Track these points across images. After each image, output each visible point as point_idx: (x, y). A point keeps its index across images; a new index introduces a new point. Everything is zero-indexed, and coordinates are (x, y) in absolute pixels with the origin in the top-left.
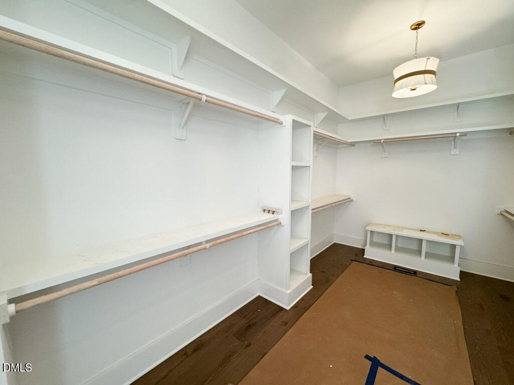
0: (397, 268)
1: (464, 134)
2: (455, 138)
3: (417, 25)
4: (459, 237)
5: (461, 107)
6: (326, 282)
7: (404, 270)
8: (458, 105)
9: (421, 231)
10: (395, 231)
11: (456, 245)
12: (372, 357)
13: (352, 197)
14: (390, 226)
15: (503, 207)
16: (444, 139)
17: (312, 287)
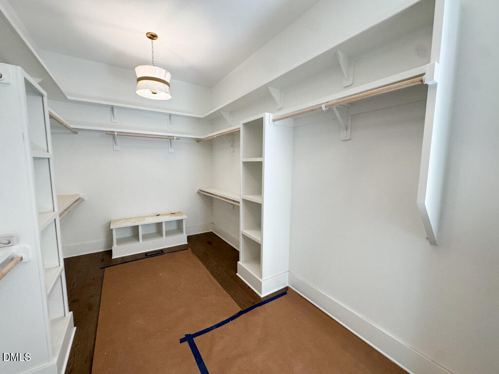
0: (148, 254)
1: (178, 138)
2: (170, 141)
3: (152, 35)
4: (180, 213)
5: (172, 117)
6: (89, 309)
7: (154, 253)
8: (170, 115)
9: (157, 215)
10: (139, 222)
11: (182, 220)
12: (185, 336)
13: (82, 195)
14: (131, 218)
15: (198, 189)
16: (155, 139)
17: (75, 328)
